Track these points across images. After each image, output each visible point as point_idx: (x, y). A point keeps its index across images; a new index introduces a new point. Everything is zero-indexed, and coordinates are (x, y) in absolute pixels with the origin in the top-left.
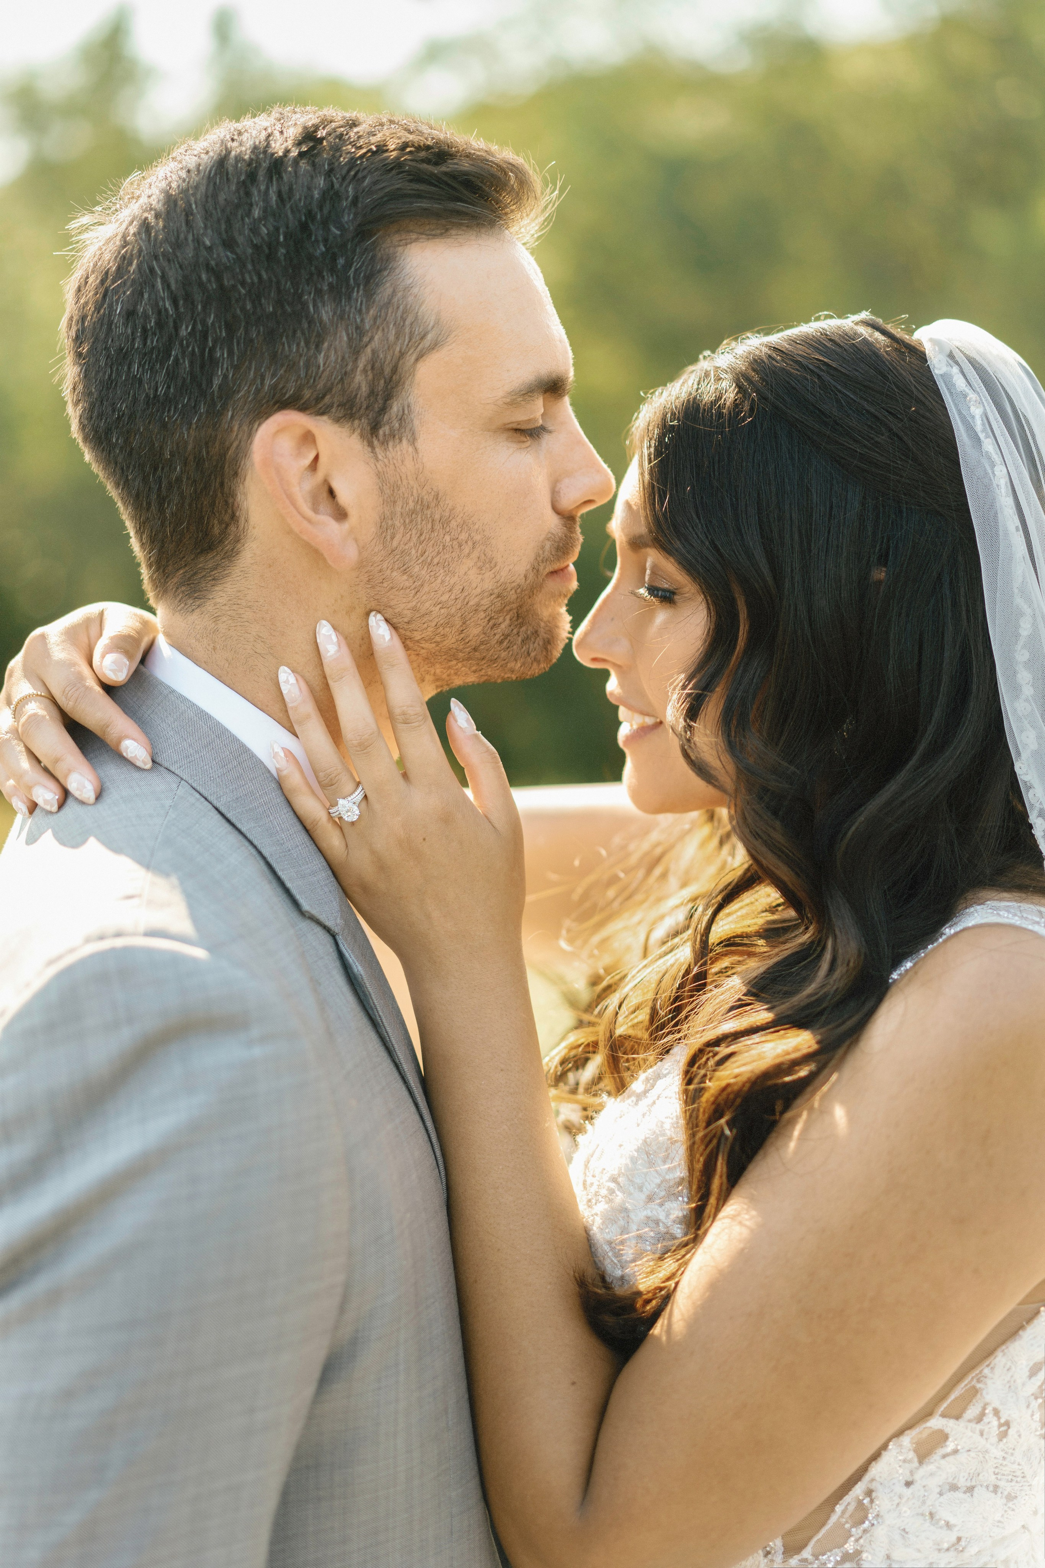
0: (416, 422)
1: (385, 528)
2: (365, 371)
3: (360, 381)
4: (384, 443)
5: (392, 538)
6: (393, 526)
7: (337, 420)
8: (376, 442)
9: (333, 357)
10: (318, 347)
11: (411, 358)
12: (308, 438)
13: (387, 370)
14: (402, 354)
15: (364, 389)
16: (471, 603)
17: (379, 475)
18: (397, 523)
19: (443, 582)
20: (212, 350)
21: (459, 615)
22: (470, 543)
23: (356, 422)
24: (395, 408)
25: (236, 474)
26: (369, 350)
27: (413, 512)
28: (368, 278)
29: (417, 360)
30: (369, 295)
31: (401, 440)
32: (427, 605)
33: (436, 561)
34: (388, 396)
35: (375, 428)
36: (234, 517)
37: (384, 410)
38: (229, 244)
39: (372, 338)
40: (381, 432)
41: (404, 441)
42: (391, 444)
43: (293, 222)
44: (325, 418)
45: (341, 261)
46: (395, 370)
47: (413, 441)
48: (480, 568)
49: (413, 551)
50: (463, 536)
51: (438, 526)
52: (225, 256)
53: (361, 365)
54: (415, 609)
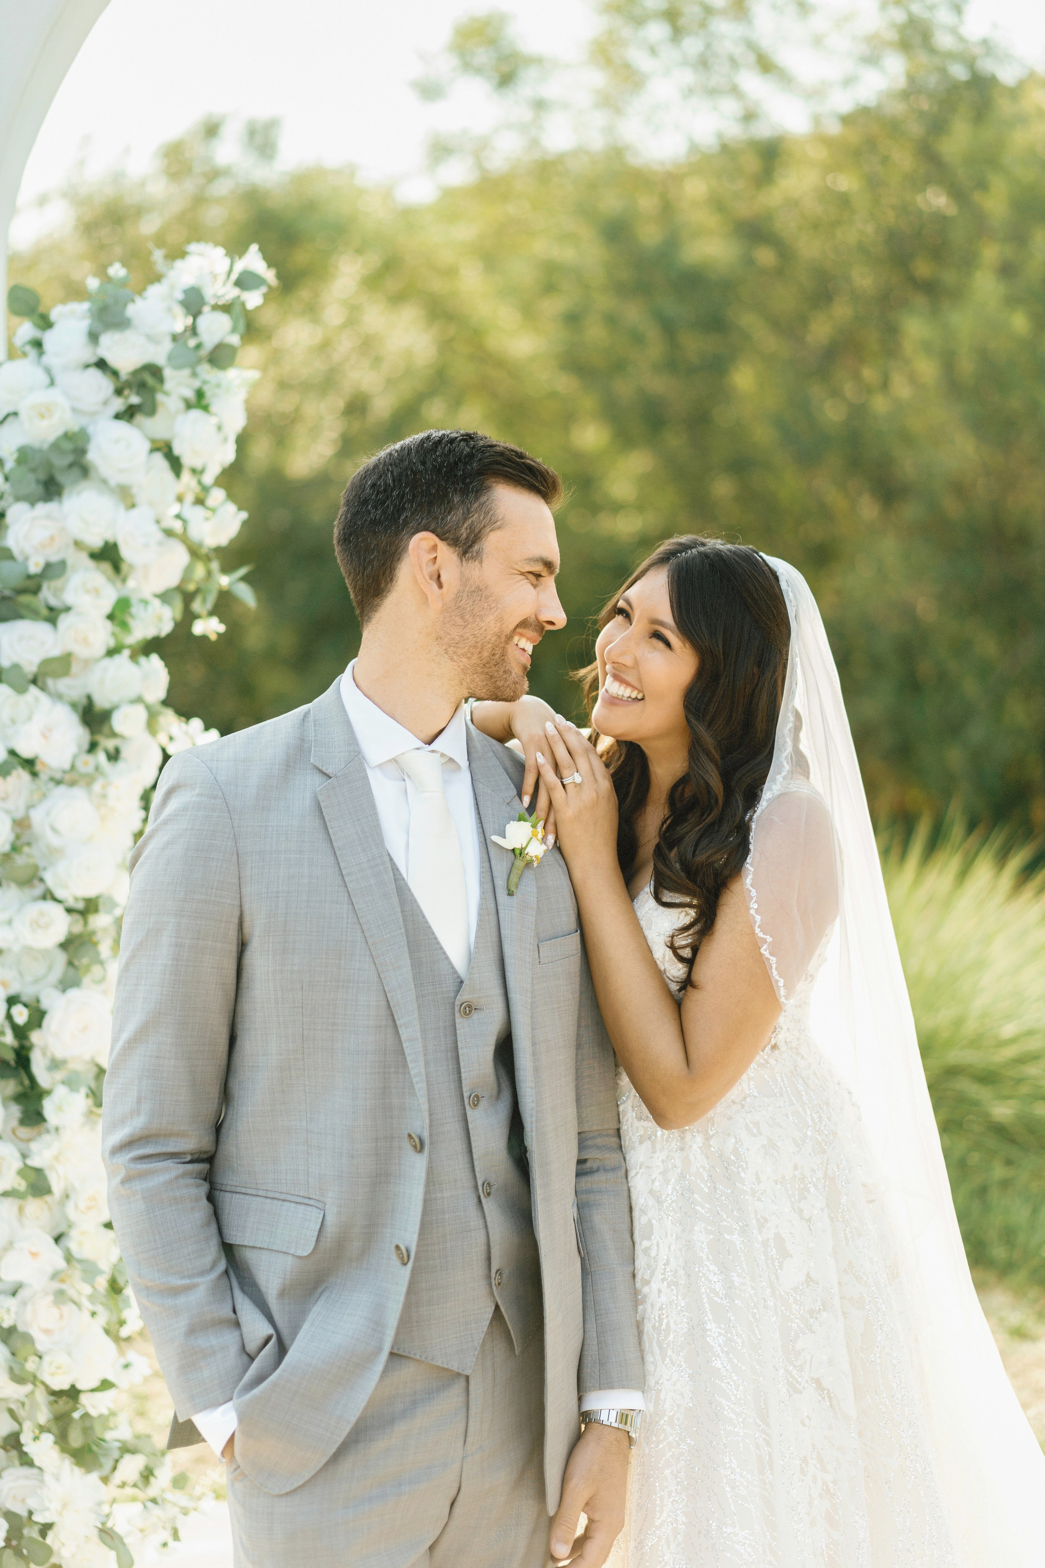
0: (484, 556)
1: (458, 597)
2: (466, 529)
3: (464, 532)
4: (468, 560)
5: (461, 601)
6: (462, 596)
7: (449, 545)
8: (464, 559)
9: (454, 518)
10: (449, 513)
11: (488, 529)
12: (434, 548)
13: (477, 531)
14: (484, 526)
15: (464, 535)
16: (487, 638)
17: (461, 573)
18: (464, 595)
19: (478, 624)
20: (404, 504)
21: (481, 643)
22: (495, 608)
23: (457, 548)
24: (476, 547)
25: (399, 559)
26: (471, 519)
27: (474, 591)
28: (477, 491)
29: (490, 531)
30: (477, 498)
31: (475, 561)
32: (468, 635)
33: (477, 614)
34: (474, 542)
35: (465, 553)
36: (392, 580)
37: (470, 546)
38: (423, 463)
39: (473, 515)
40: (467, 555)
41: (477, 561)
42: (470, 561)
43: (452, 460)
44: (445, 542)
45: (468, 480)
46: (480, 531)
47: (481, 562)
48: (496, 620)
49: (469, 609)
50: (494, 605)
51: (483, 599)
52: (421, 467)
53: (465, 526)
54: (462, 636)
